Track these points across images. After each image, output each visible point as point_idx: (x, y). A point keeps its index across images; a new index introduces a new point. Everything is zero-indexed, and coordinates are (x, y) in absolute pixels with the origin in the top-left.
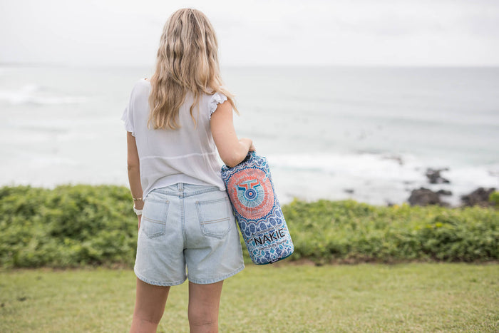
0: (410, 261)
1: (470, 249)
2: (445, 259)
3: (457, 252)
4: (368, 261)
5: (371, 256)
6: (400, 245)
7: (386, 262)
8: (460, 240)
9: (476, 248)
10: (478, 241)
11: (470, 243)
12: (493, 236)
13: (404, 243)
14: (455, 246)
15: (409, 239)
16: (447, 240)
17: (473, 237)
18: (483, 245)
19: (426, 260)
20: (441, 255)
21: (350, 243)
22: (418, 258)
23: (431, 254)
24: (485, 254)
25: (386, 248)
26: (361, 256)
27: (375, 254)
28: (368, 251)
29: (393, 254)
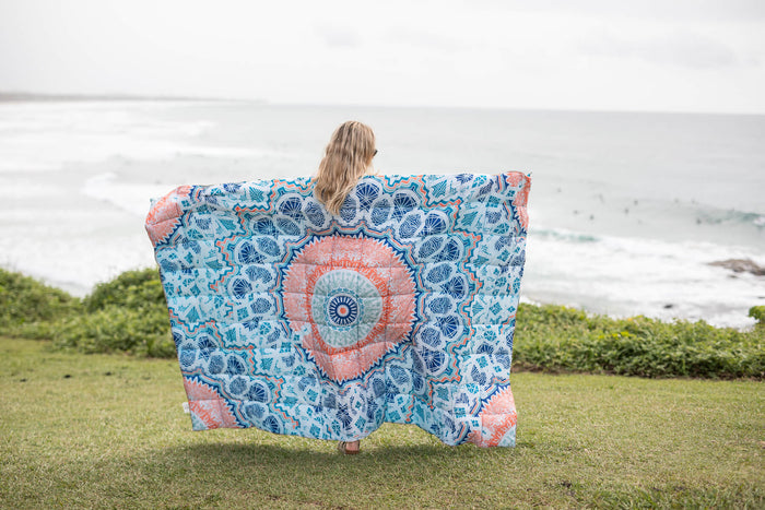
0: (581, 372)
1: (653, 364)
2: (622, 373)
3: (637, 365)
4: (534, 370)
5: (538, 365)
6: (576, 355)
7: (552, 372)
8: (644, 352)
9: (660, 364)
10: (664, 355)
11: (655, 358)
12: (684, 351)
13: (581, 353)
14: (636, 360)
15: (586, 349)
16: (630, 353)
17: (660, 350)
18: (670, 360)
19: (599, 373)
20: (618, 369)
21: (519, 350)
22: (591, 371)
23: (608, 367)
24: (669, 369)
25: (558, 357)
26: (528, 364)
27: (543, 363)
28: (538, 359)
29: (564, 365)
